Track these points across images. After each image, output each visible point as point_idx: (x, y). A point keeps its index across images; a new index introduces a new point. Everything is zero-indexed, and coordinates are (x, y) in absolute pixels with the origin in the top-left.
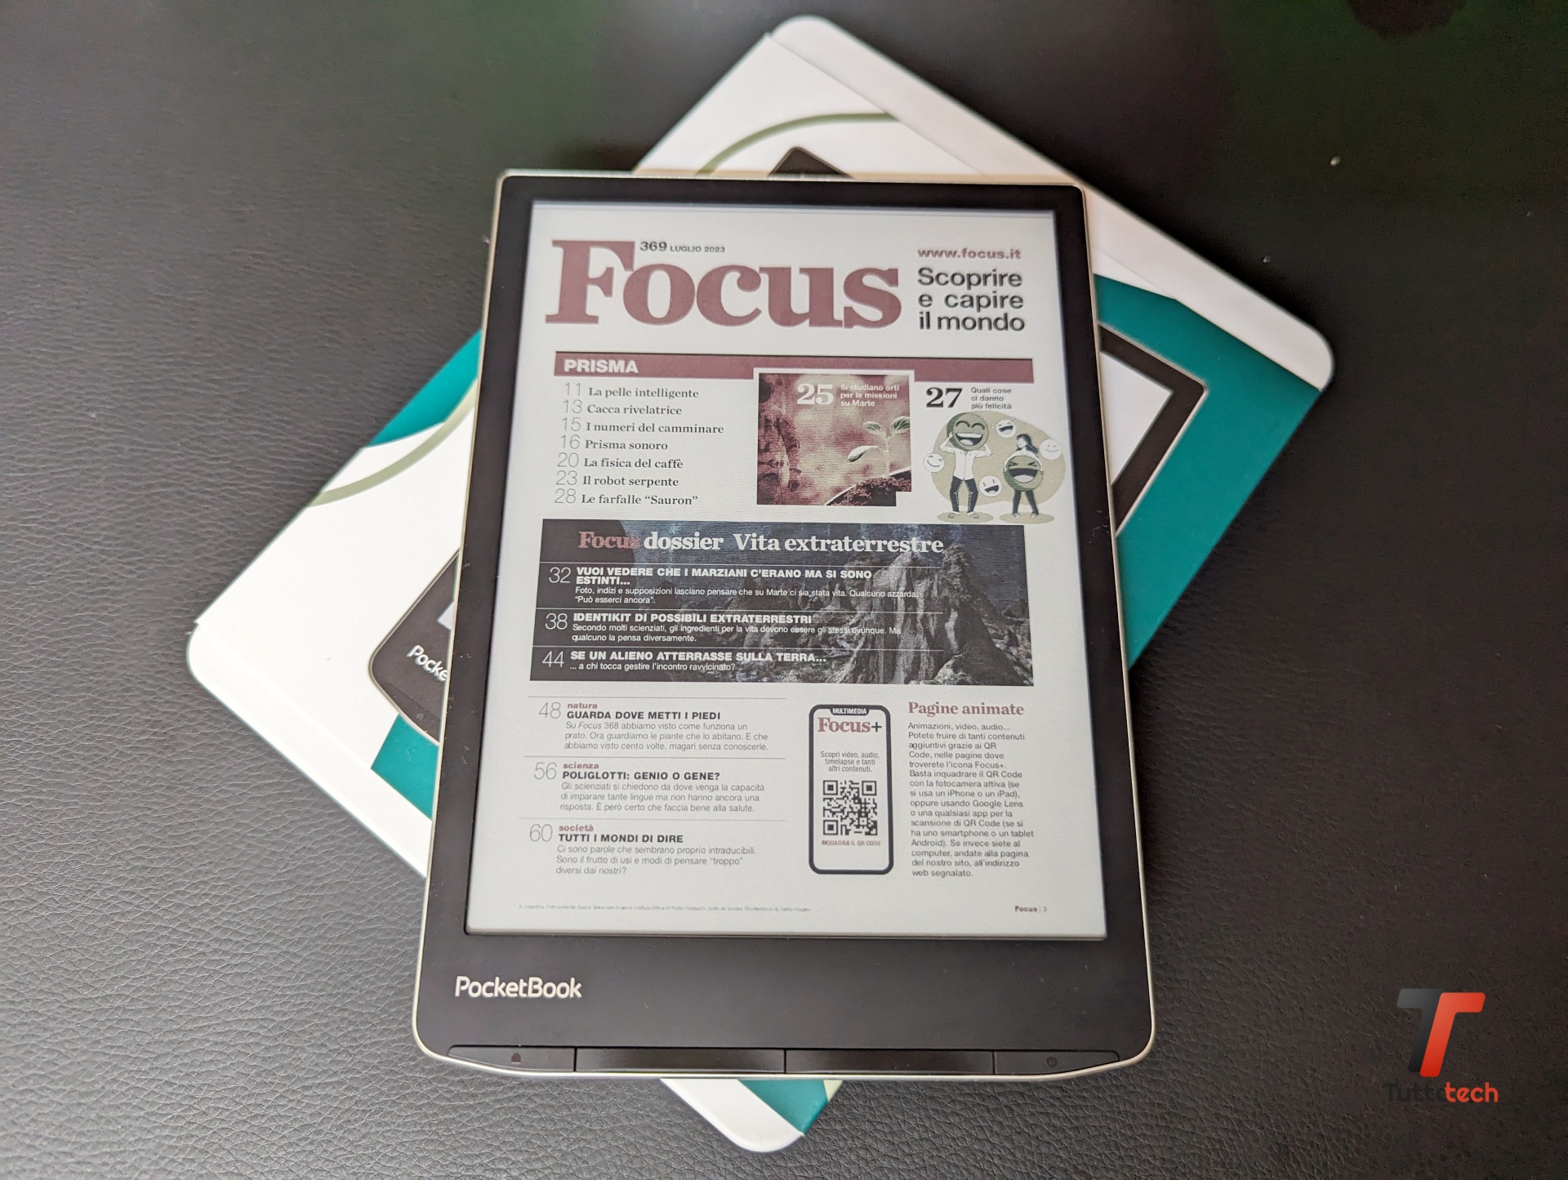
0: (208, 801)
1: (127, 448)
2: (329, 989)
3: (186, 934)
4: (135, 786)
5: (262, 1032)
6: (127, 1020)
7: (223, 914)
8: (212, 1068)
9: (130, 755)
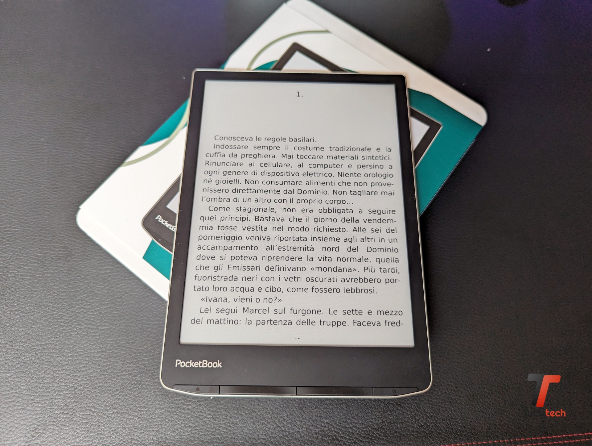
0: (83, 275)
1: (54, 151)
2: (127, 341)
3: (75, 322)
4: (56, 269)
5: (102, 356)
6: (54, 352)
7: (89, 315)
8: (84, 369)
9: (55, 259)
